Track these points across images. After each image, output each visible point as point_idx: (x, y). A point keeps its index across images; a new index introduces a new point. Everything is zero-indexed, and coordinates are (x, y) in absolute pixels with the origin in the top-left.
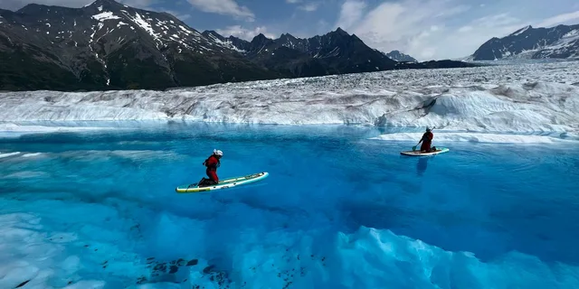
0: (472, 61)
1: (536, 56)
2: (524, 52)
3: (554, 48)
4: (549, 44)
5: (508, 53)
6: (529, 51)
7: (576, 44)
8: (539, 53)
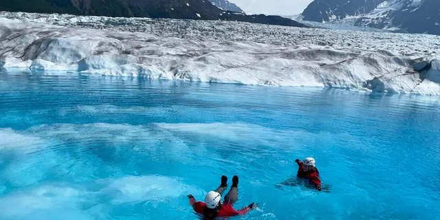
0: (301, 21)
1: (358, 23)
2: (348, 17)
3: (372, 17)
4: (367, 12)
5: (334, 17)
6: (352, 17)
7: (388, 16)
8: (359, 20)
